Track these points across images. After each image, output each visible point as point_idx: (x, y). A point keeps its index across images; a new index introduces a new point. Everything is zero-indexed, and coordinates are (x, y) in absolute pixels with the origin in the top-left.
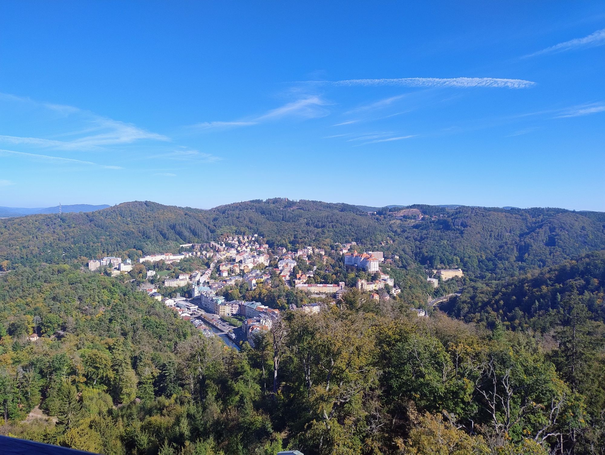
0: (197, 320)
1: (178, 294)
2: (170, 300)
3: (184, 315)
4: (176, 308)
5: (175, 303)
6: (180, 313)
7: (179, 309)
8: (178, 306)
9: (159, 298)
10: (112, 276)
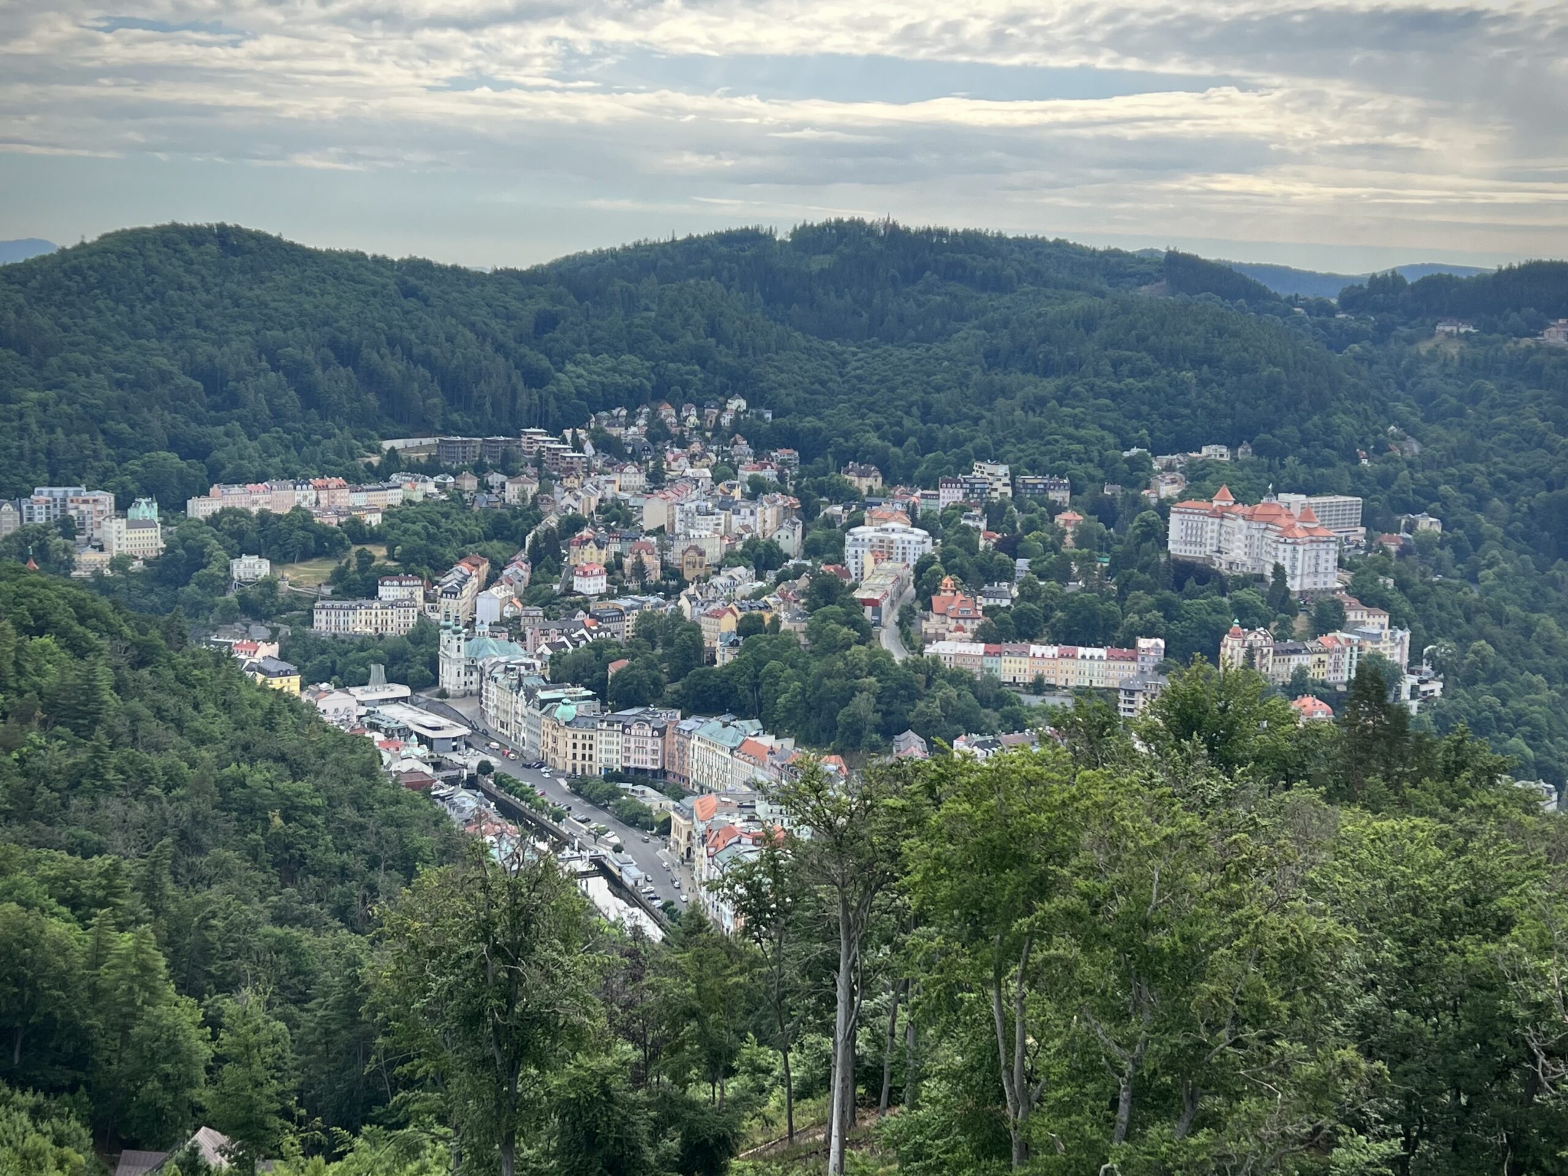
0: (464, 793)
2: (338, 695)
3: (405, 766)
4: (369, 734)
5: (363, 711)
6: (386, 757)
7: (379, 737)
8: (375, 727)
9: (292, 684)
10: (74, 574)
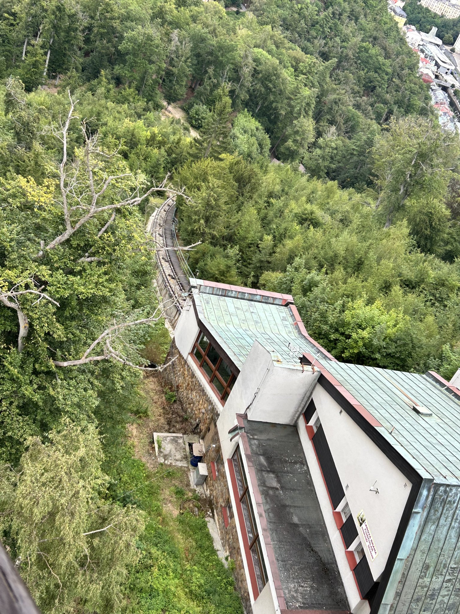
0: (441, 91)
1: (434, 30)
2: (416, 32)
3: (425, 71)
4: (419, 53)
5: (421, 43)
6: (421, 65)
7: (422, 56)
8: (422, 51)
9: (401, 21)
